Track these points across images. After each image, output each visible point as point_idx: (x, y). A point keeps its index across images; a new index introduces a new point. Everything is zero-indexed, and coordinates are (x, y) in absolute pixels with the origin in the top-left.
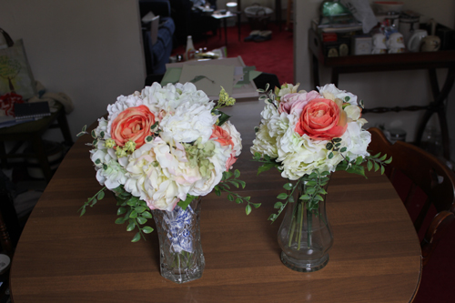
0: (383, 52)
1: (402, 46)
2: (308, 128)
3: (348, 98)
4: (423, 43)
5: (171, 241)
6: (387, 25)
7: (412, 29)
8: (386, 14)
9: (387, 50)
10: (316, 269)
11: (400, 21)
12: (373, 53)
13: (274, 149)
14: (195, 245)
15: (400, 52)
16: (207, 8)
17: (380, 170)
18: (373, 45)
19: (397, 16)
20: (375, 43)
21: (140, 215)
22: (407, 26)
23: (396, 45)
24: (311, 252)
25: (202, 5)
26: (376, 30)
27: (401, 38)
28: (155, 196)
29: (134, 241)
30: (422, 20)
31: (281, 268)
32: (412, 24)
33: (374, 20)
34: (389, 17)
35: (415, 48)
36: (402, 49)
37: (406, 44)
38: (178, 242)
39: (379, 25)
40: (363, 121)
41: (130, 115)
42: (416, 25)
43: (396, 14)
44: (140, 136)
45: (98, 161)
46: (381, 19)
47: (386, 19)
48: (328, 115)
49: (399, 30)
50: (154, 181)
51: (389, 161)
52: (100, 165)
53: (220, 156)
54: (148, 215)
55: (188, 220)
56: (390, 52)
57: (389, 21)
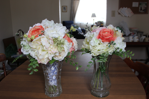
0: (132, 41)
1: (138, 40)
2: (101, 37)
3: (117, 30)
4: (144, 39)
5: (49, 80)
6: (133, 34)
7: (141, 36)
8: (133, 31)
9: (133, 41)
10: (104, 97)
11: (137, 34)
12: (129, 41)
13: (88, 46)
14: (58, 83)
15: (137, 41)
16: (82, 34)
17: (129, 57)
18: (129, 39)
19: (136, 32)
20: (130, 39)
21: (34, 65)
22: (140, 35)
23: (136, 39)
24: (102, 89)
25: (81, 33)
26: (130, 35)
27: (138, 38)
28: (40, 57)
29: (30, 74)
30: (144, 34)
31: (90, 95)
32: (141, 35)
33: (129, 33)
34: (134, 32)
35: (142, 41)
36: (138, 41)
37: (139, 39)
38: (51, 81)
39: (131, 34)
40: (123, 38)
41: (35, 28)
42: (142, 35)
43: (136, 31)
44: (37, 34)
45: (22, 44)
46: (132, 32)
47: (133, 33)
48: (109, 33)
49: (137, 35)
50: (40, 52)
51: (133, 55)
52: (23, 45)
53: (67, 45)
54: (38, 65)
55: (56, 73)
56: (134, 41)
57: (134, 33)
